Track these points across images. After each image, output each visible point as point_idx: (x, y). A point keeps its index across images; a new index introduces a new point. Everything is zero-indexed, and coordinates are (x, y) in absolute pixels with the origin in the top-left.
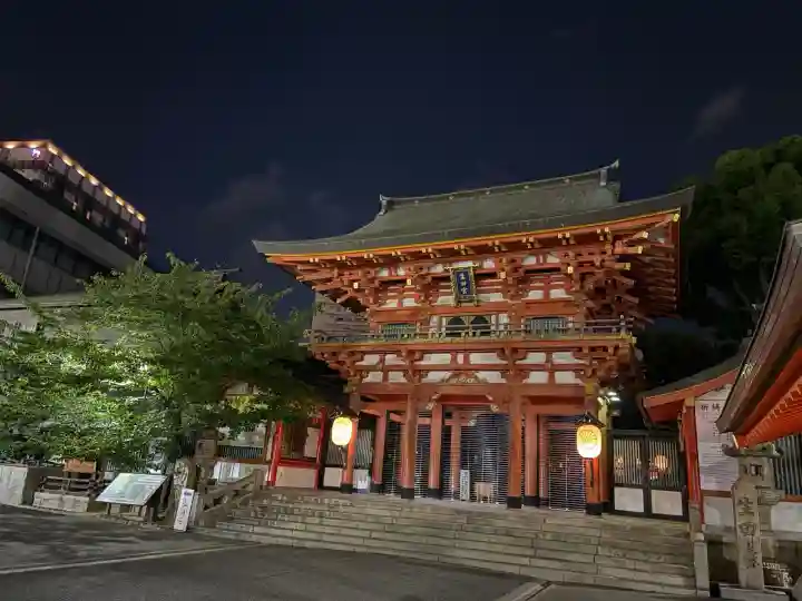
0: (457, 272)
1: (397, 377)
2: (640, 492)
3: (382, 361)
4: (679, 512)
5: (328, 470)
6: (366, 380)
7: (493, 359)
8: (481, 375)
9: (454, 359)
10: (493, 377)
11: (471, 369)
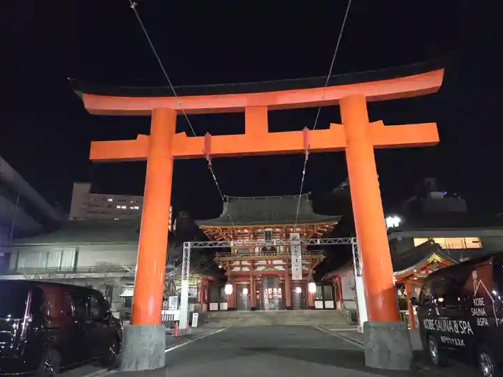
0: (266, 232)
1: (246, 269)
2: (322, 302)
3: (241, 264)
4: (333, 307)
5: (211, 304)
6: (233, 270)
7: (281, 262)
8: (276, 267)
9: (267, 263)
10: (281, 268)
11: (273, 266)
